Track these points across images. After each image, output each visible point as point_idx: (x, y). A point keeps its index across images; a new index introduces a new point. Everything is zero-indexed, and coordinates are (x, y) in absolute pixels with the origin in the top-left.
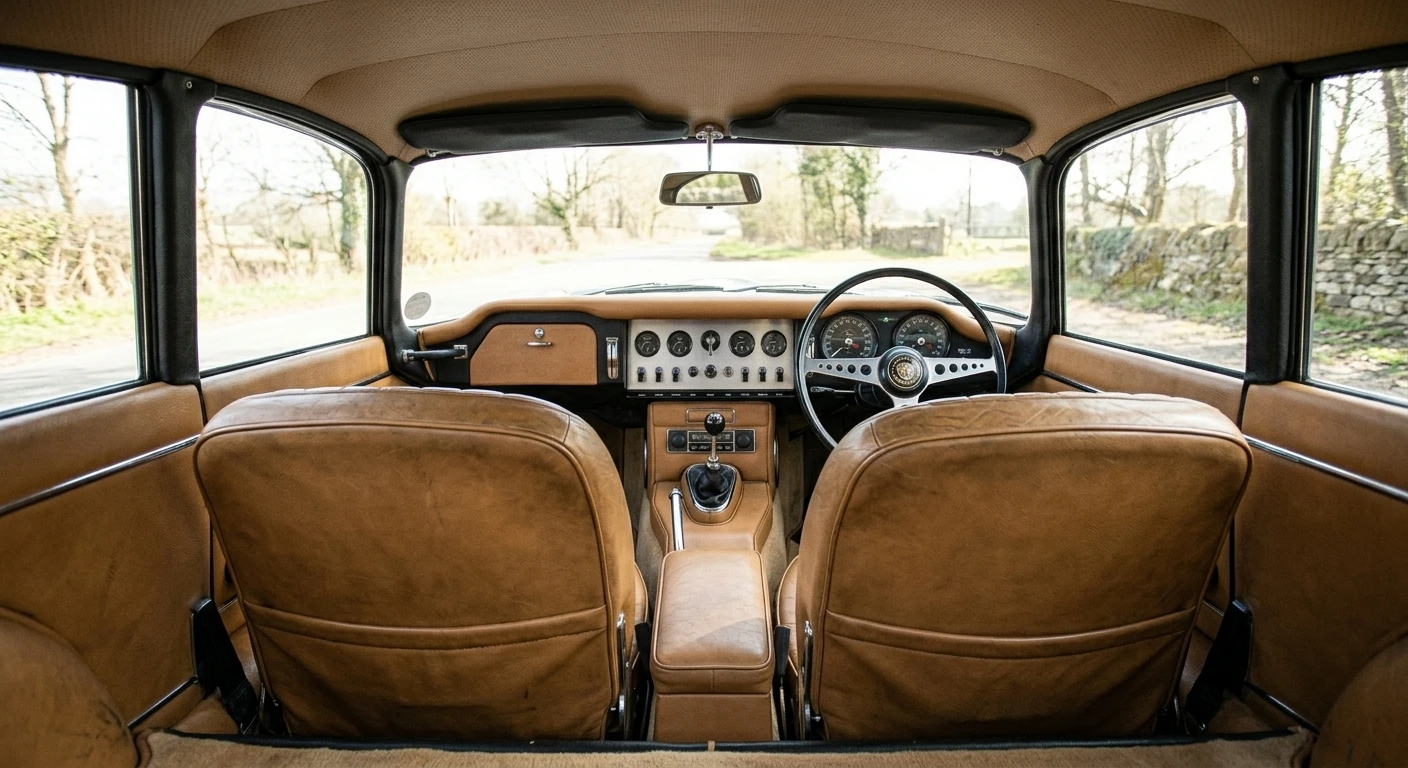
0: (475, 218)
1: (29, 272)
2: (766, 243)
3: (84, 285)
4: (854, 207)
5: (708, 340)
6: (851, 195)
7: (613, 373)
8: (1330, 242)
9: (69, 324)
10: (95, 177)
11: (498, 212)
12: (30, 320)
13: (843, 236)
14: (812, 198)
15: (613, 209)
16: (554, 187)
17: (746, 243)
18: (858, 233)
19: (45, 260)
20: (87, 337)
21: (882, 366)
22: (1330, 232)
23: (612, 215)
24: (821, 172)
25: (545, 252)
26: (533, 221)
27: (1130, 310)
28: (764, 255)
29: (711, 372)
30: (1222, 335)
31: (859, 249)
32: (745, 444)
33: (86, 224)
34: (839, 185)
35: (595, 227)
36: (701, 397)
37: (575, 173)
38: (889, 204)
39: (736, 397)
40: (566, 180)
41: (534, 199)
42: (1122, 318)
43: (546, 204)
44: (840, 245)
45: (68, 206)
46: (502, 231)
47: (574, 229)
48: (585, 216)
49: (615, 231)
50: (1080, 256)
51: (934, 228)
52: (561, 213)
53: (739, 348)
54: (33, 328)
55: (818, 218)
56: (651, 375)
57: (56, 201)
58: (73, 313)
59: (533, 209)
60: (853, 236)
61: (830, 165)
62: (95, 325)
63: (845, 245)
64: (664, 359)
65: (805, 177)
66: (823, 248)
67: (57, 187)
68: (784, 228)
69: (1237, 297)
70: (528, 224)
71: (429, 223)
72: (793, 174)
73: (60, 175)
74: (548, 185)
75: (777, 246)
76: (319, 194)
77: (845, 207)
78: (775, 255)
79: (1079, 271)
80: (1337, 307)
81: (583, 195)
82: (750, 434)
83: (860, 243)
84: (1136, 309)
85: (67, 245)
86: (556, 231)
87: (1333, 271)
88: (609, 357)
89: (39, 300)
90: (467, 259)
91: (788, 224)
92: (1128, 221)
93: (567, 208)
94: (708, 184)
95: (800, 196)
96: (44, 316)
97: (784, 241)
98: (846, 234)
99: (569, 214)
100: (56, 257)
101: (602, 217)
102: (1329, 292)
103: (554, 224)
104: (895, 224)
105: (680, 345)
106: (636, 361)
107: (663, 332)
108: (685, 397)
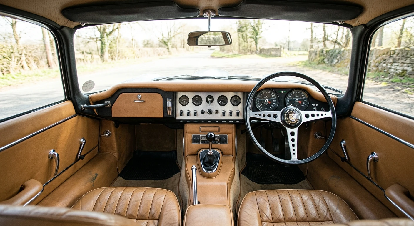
0: (141, 45)
1: (5, 63)
2: (227, 53)
3: (22, 66)
4: (254, 42)
5: (209, 99)
6: (253, 38)
7: (170, 113)
8: (409, 54)
9: (17, 79)
10: (25, 33)
11: (148, 44)
12: (4, 78)
13: (251, 51)
14: (241, 39)
15: (182, 43)
16: (164, 36)
17: (221, 53)
18: (255, 50)
19: (10, 59)
20: (21, 83)
21: (282, 114)
22: (409, 51)
23: (181, 45)
24: (244, 31)
25: (162, 55)
26: (158, 46)
27: (341, 75)
28: (227, 56)
29: (210, 112)
30: (373, 84)
31: (256, 55)
32: (224, 140)
33: (22, 48)
34: (249, 35)
35: (176, 48)
36: (206, 121)
37: (170, 32)
38: (263, 41)
39: (220, 122)
40: (168, 34)
41: (158, 40)
42: (340, 77)
43: (162, 41)
44: (250, 53)
45: (17, 42)
46: (149, 49)
47: (170, 48)
48: (174, 44)
49: (182, 49)
50: (324, 57)
51: (278, 49)
52: (167, 43)
53: (221, 102)
54: (5, 80)
55: (243, 45)
56: (185, 113)
57: (14, 41)
58: (18, 76)
59: (158, 42)
60: (254, 50)
61: (247, 29)
62: (24, 79)
63: (251, 53)
64: (190, 107)
65: (239, 33)
66: (244, 54)
67: (13, 37)
68: (232, 48)
69: (376, 71)
70: (157, 47)
71: (127, 47)
72: (236, 32)
73: (15, 33)
74: (163, 35)
75: (231, 53)
76: (94, 38)
77: (251, 42)
78: (230, 56)
79: (324, 62)
80: (411, 75)
81: (173, 39)
82: (226, 137)
83: (256, 53)
84: (343, 74)
85: (17, 54)
86: (165, 49)
87: (410, 63)
88: (168, 106)
89: (9, 72)
90: (139, 58)
91: (234, 47)
92: (337, 46)
93: (168, 42)
94: (210, 34)
95: (238, 39)
96: (9, 76)
97: (232, 52)
98: (252, 50)
99: (169, 44)
100: (13, 58)
101: (179, 45)
102: (408, 70)
103: (164, 47)
104: (266, 47)
105: (197, 101)
106: (180, 107)
107: (190, 96)
108: (199, 122)
